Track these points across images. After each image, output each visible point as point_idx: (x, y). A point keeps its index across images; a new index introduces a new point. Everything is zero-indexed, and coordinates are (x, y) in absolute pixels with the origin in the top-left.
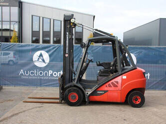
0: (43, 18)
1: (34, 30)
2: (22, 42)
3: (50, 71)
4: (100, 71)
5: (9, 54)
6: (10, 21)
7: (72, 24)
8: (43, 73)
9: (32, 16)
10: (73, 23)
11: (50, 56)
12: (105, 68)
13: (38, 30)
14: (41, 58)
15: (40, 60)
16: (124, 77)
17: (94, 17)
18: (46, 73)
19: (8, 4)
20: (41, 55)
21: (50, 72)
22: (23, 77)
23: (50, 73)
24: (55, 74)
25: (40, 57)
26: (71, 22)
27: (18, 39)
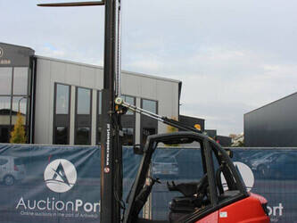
0: (77, 88)
1: (57, 113)
2: (33, 143)
3: (77, 201)
4: (174, 201)
5: (7, 161)
6: (12, 96)
7: (117, 108)
8: (65, 206)
9: (56, 84)
10: (120, 106)
11: (78, 169)
12: (186, 197)
13: (67, 113)
14: (61, 175)
15: (59, 178)
16: (224, 215)
17: (180, 84)
18: (70, 205)
19: (9, 62)
20: (60, 168)
21: (79, 202)
22: (23, 213)
23: (77, 205)
24: (88, 207)
25: (57, 171)
26: (116, 104)
27: (25, 130)
